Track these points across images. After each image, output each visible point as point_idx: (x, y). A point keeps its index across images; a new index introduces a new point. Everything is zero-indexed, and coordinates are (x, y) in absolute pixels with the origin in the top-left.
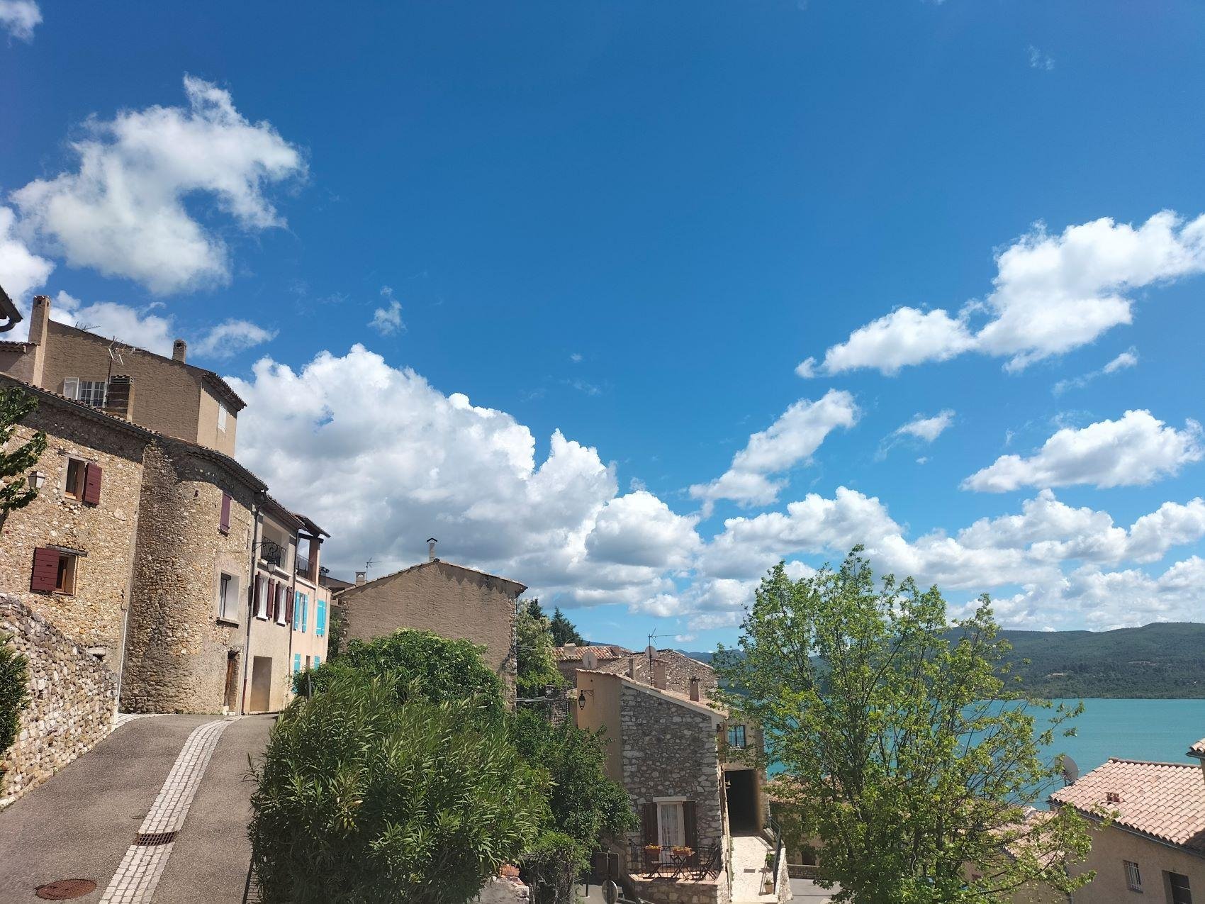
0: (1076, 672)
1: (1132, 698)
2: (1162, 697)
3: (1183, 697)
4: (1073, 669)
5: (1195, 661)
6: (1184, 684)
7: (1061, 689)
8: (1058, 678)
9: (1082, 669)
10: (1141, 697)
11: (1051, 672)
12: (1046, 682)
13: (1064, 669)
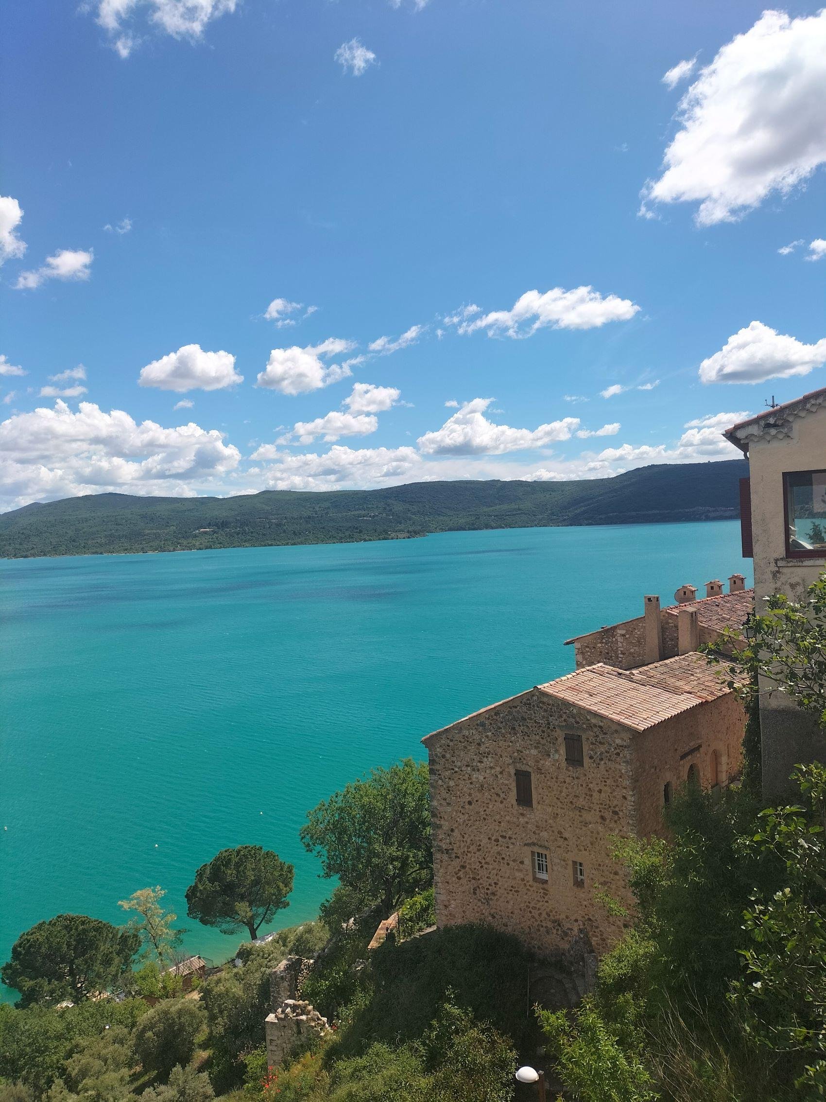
0: (219, 528)
1: (265, 546)
2: (287, 544)
3: (301, 543)
4: (216, 525)
5: (301, 518)
6: (300, 534)
7: (208, 542)
8: (205, 533)
9: (224, 525)
10: (271, 545)
11: (198, 528)
12: (196, 536)
13: (209, 525)
